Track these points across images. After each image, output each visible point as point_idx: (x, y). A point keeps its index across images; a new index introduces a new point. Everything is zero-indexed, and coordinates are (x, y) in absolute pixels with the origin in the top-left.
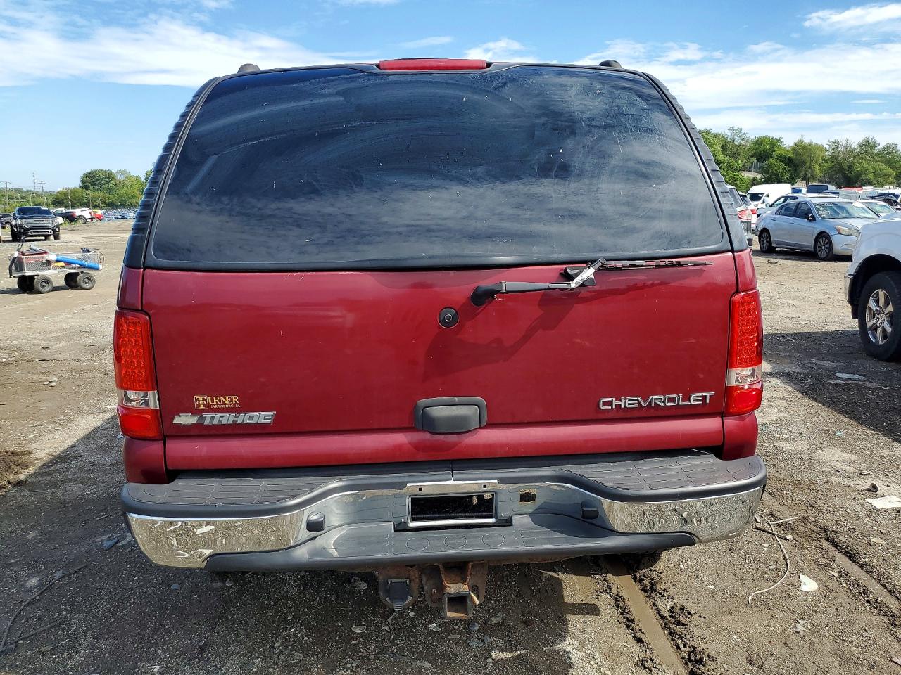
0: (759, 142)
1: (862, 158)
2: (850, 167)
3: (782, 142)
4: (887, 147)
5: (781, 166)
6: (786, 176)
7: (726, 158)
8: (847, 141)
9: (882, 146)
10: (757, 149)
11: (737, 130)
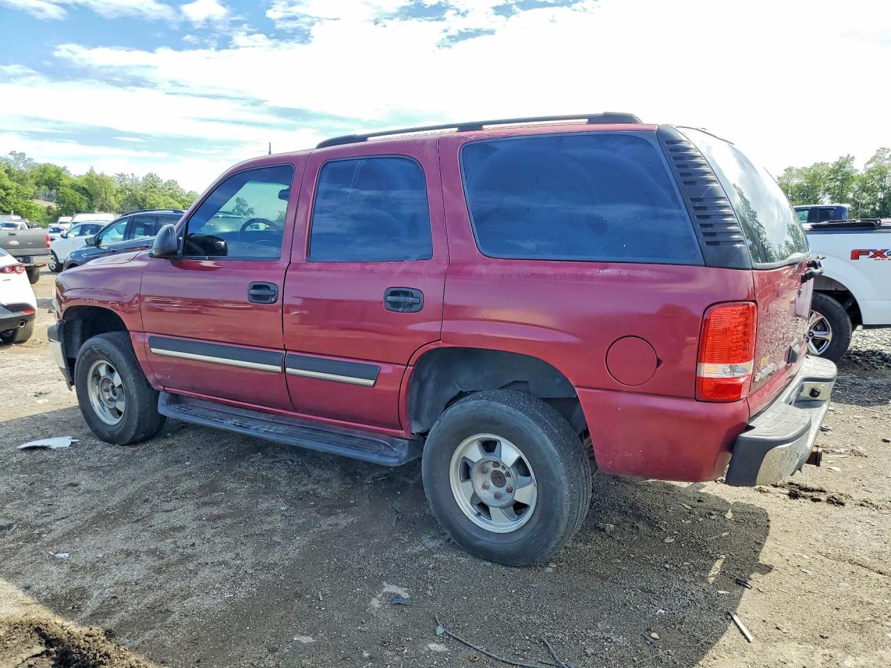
0: (44, 169)
1: (152, 192)
2: (144, 200)
3: (69, 172)
4: (169, 183)
5: (78, 196)
6: (84, 206)
7: (15, 184)
8: (133, 175)
9: (164, 181)
10: (41, 176)
11: (20, 154)
